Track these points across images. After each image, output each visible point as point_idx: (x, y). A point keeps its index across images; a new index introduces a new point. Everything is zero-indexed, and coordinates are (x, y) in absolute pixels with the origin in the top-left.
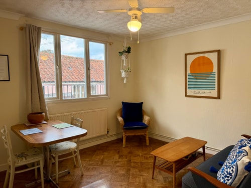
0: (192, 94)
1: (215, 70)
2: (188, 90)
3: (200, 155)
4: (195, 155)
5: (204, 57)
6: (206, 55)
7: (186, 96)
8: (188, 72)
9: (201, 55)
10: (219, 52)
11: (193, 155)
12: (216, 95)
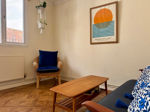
0: (96, 41)
1: (114, 19)
2: (93, 39)
3: (103, 91)
4: (98, 90)
5: (105, 9)
6: (107, 7)
7: (91, 43)
8: (93, 23)
9: (103, 8)
10: (117, 3)
11: (96, 91)
12: (115, 40)
